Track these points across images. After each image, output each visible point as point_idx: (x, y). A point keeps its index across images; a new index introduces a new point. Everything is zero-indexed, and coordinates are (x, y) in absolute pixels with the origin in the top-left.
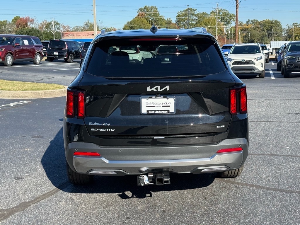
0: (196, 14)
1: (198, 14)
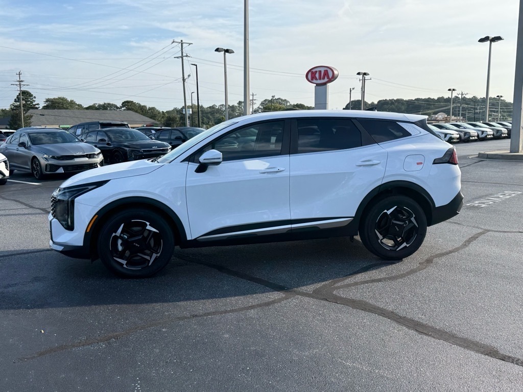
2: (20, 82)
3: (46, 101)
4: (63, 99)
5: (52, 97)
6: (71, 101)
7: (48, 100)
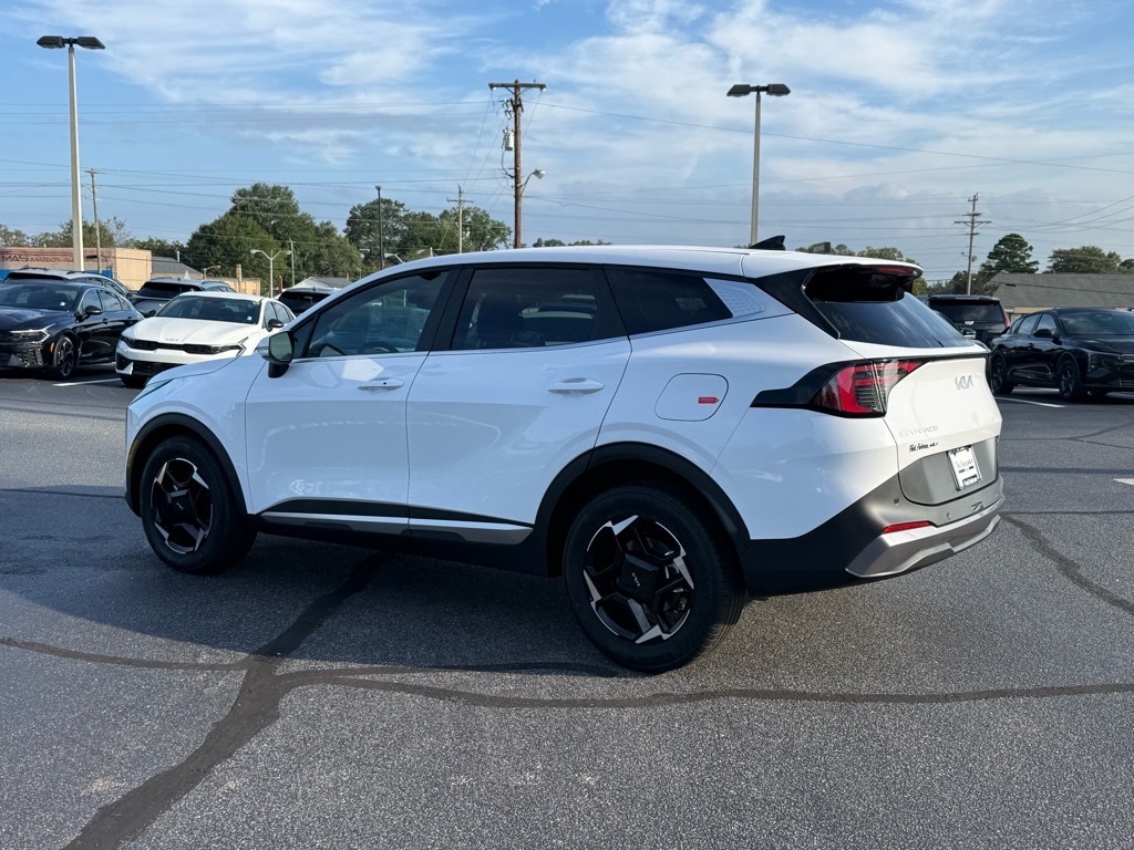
0: (402, 214)
1: (407, 217)
2: (974, 215)
3: (1054, 257)
4: (1092, 252)
5: (1067, 248)
6: (1111, 256)
7: (1058, 254)
